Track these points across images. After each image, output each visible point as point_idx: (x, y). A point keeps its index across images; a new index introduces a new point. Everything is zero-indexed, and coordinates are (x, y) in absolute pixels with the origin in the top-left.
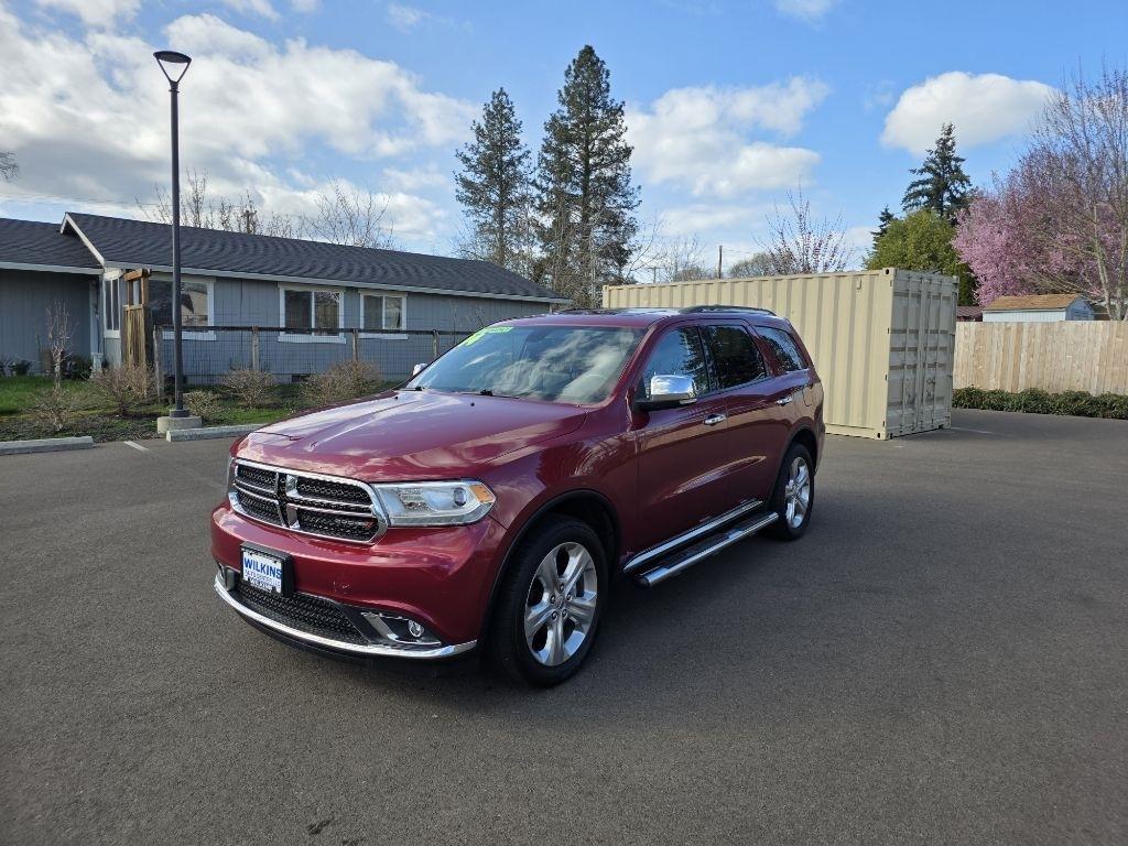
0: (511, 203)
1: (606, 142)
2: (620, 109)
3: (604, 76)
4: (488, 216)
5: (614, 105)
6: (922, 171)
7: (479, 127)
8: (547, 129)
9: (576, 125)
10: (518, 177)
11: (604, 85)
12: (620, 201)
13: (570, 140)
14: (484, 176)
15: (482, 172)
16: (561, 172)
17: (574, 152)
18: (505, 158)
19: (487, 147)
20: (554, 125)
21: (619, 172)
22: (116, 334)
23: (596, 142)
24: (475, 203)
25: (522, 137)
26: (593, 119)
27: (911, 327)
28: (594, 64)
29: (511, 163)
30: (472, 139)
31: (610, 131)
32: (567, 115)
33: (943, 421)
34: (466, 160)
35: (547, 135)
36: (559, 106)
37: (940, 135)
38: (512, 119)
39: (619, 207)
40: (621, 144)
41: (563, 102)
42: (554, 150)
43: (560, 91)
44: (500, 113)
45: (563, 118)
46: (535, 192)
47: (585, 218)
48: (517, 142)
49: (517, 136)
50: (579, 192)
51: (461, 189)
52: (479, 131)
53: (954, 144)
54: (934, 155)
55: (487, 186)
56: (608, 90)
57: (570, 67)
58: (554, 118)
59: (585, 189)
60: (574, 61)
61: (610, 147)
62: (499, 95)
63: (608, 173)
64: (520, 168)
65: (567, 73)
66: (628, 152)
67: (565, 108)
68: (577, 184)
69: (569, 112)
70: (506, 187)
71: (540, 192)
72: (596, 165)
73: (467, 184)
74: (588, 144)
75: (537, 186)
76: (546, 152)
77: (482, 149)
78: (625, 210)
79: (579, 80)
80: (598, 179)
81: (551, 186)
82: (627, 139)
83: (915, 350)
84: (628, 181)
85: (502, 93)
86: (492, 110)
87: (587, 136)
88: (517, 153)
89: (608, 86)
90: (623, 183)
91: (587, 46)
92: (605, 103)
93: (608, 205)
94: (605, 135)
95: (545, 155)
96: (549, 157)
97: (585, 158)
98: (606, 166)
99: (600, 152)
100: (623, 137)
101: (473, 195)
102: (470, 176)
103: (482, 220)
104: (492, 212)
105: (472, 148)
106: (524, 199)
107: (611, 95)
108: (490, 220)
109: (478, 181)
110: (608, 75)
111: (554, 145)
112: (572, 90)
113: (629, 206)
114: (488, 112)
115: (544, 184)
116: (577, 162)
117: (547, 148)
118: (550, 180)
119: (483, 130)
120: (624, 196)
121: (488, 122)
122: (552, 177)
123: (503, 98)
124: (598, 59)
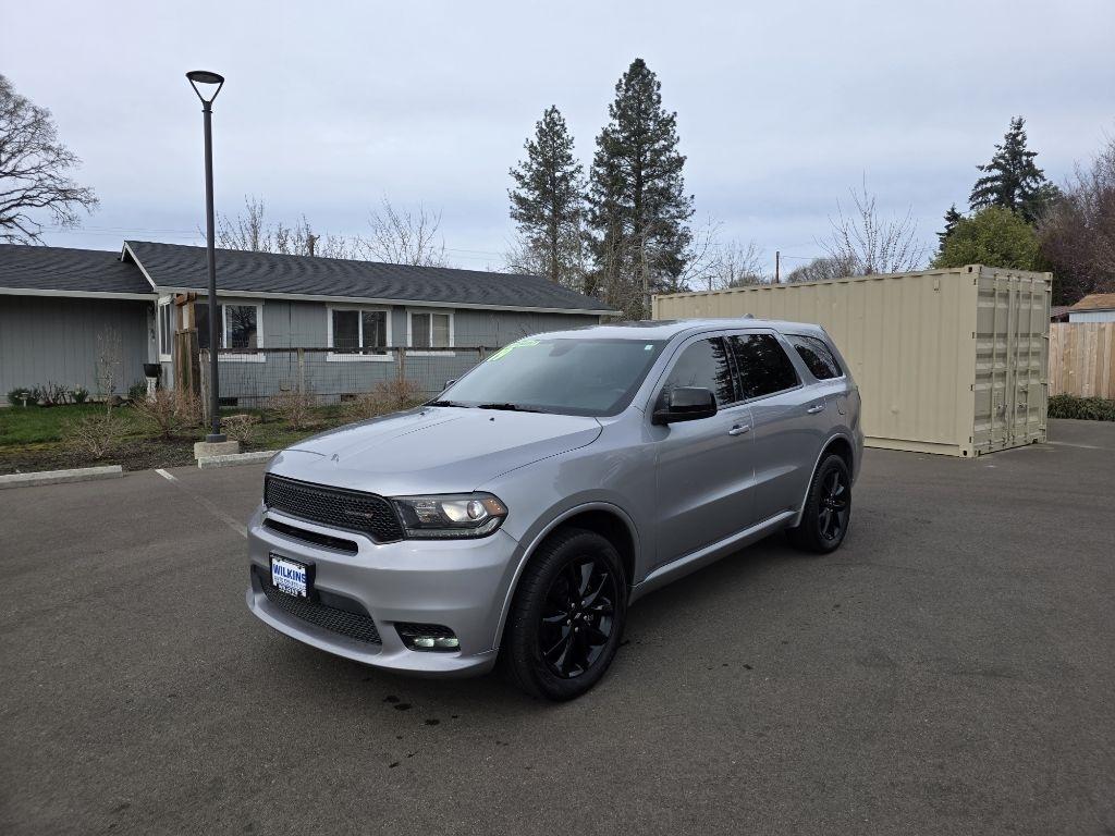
0: (564, 218)
1: (658, 153)
2: (672, 119)
3: (655, 88)
4: (540, 231)
5: (665, 116)
7: (532, 146)
8: (598, 144)
9: (628, 138)
10: (570, 192)
12: (673, 211)
13: (621, 153)
14: (537, 193)
15: (536, 189)
16: (613, 185)
17: (625, 164)
18: (558, 174)
19: (539, 163)
20: (605, 139)
21: (672, 182)
23: (648, 154)
24: (529, 219)
25: (574, 152)
26: (645, 131)
28: (645, 76)
29: (564, 178)
30: (526, 157)
31: (663, 142)
32: (619, 129)
34: (519, 177)
35: (599, 149)
36: (611, 119)
38: (564, 136)
39: (673, 217)
40: (673, 155)
41: (614, 116)
42: (605, 164)
43: (611, 106)
44: (552, 133)
45: (614, 131)
46: (587, 205)
47: (638, 229)
48: (569, 157)
49: (569, 151)
50: (632, 204)
51: (515, 206)
52: (532, 149)
55: (540, 203)
56: (659, 102)
57: (620, 81)
58: (606, 132)
59: (637, 201)
60: (625, 75)
61: (663, 158)
62: (552, 112)
63: (661, 184)
65: (618, 87)
66: (680, 162)
67: (616, 122)
68: (629, 196)
69: (620, 125)
70: (559, 202)
71: (592, 206)
72: (648, 176)
73: (521, 201)
74: (639, 155)
75: (589, 200)
76: (598, 166)
77: (535, 166)
78: (679, 221)
79: (630, 93)
80: (650, 190)
81: (603, 199)
82: (679, 149)
84: (681, 191)
85: (554, 110)
86: (544, 127)
87: (639, 147)
88: (570, 169)
89: (659, 96)
90: (677, 193)
91: (638, 60)
92: (656, 115)
93: (661, 216)
94: (657, 146)
95: (597, 169)
96: (601, 170)
97: (637, 170)
98: (659, 177)
99: (653, 163)
100: (675, 147)
101: (527, 212)
102: (523, 193)
103: (535, 236)
104: (545, 227)
105: (526, 164)
106: (576, 212)
107: (662, 106)
108: (543, 235)
109: (531, 198)
110: (659, 86)
111: (605, 159)
112: (623, 104)
113: (682, 216)
114: (541, 130)
115: (596, 197)
116: (629, 175)
117: (599, 163)
118: (602, 193)
119: (536, 148)
120: (677, 206)
121: (541, 139)
122: (604, 190)
123: (556, 115)
124: (649, 72)
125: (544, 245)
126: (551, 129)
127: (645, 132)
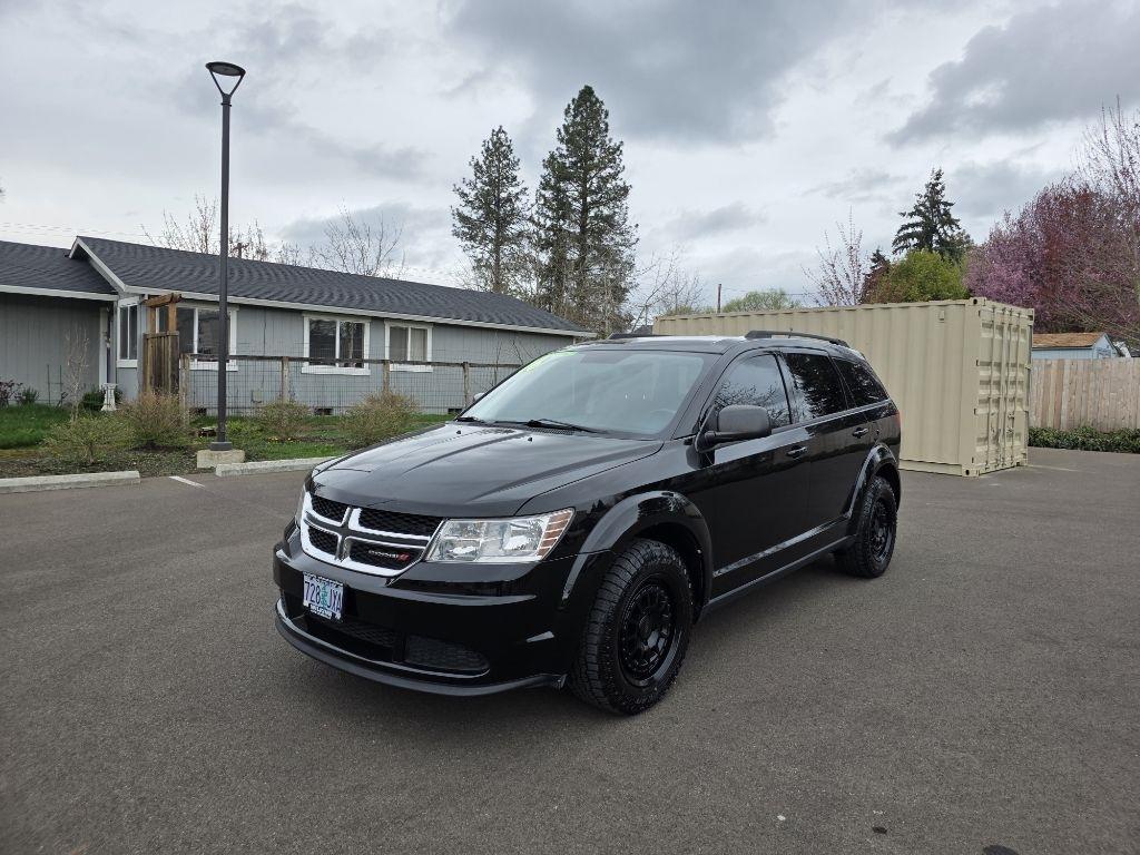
0: (508, 239)
1: (605, 180)
2: (618, 148)
3: (603, 116)
4: (483, 252)
5: (612, 144)
6: (911, 215)
7: (477, 164)
8: (545, 166)
9: (574, 164)
10: (513, 214)
11: (602, 125)
12: (618, 239)
13: (568, 178)
14: (481, 212)
15: (480, 208)
16: (559, 209)
17: (572, 190)
18: (503, 195)
19: (485, 183)
20: (551, 162)
21: (617, 210)
22: (134, 363)
23: (595, 180)
24: (472, 238)
25: (519, 174)
27: (995, 360)
28: (593, 104)
29: (508, 200)
30: (470, 174)
31: (609, 170)
32: (565, 153)
33: (1019, 458)
34: (464, 195)
35: (545, 172)
36: (558, 144)
37: (930, 179)
38: (510, 157)
39: (617, 244)
40: (620, 183)
41: (562, 140)
42: (552, 188)
43: (559, 130)
44: (498, 151)
45: (561, 155)
46: (532, 228)
47: (582, 255)
48: (514, 178)
49: (514, 173)
50: (577, 229)
51: (459, 225)
52: (477, 167)
53: (943, 188)
54: (923, 199)
55: (484, 222)
56: (606, 130)
57: (569, 106)
58: (552, 156)
59: (583, 227)
60: (573, 100)
61: (609, 185)
62: (499, 132)
63: (606, 212)
64: (518, 204)
65: (567, 112)
66: (625, 190)
67: (564, 147)
68: (575, 221)
69: (567, 150)
70: (502, 223)
71: (537, 229)
72: (594, 203)
73: (464, 219)
74: (585, 181)
75: (534, 222)
76: (544, 189)
77: (479, 185)
78: (623, 248)
79: (578, 119)
80: (596, 217)
81: (549, 223)
82: (624, 178)
83: (998, 383)
84: (625, 220)
85: (501, 131)
86: (491, 147)
87: (586, 173)
88: (514, 190)
89: (607, 125)
90: (621, 222)
91: (586, 87)
92: (603, 143)
93: (605, 243)
94: (604, 173)
95: (543, 192)
96: (548, 194)
97: (583, 195)
98: (604, 204)
99: (599, 190)
100: (620, 176)
101: (470, 230)
102: (467, 211)
103: (480, 256)
104: (488, 248)
105: (470, 182)
106: (520, 234)
107: (610, 135)
108: (487, 255)
109: (474, 217)
110: (607, 115)
111: (552, 182)
112: (571, 129)
113: (627, 244)
114: (488, 150)
115: (542, 220)
116: (575, 200)
117: (545, 186)
118: (548, 217)
119: (481, 167)
120: (622, 234)
121: (487, 158)
122: (550, 214)
123: (502, 136)
124: (597, 100)
125: (488, 266)
126: (497, 150)
127: (592, 159)
